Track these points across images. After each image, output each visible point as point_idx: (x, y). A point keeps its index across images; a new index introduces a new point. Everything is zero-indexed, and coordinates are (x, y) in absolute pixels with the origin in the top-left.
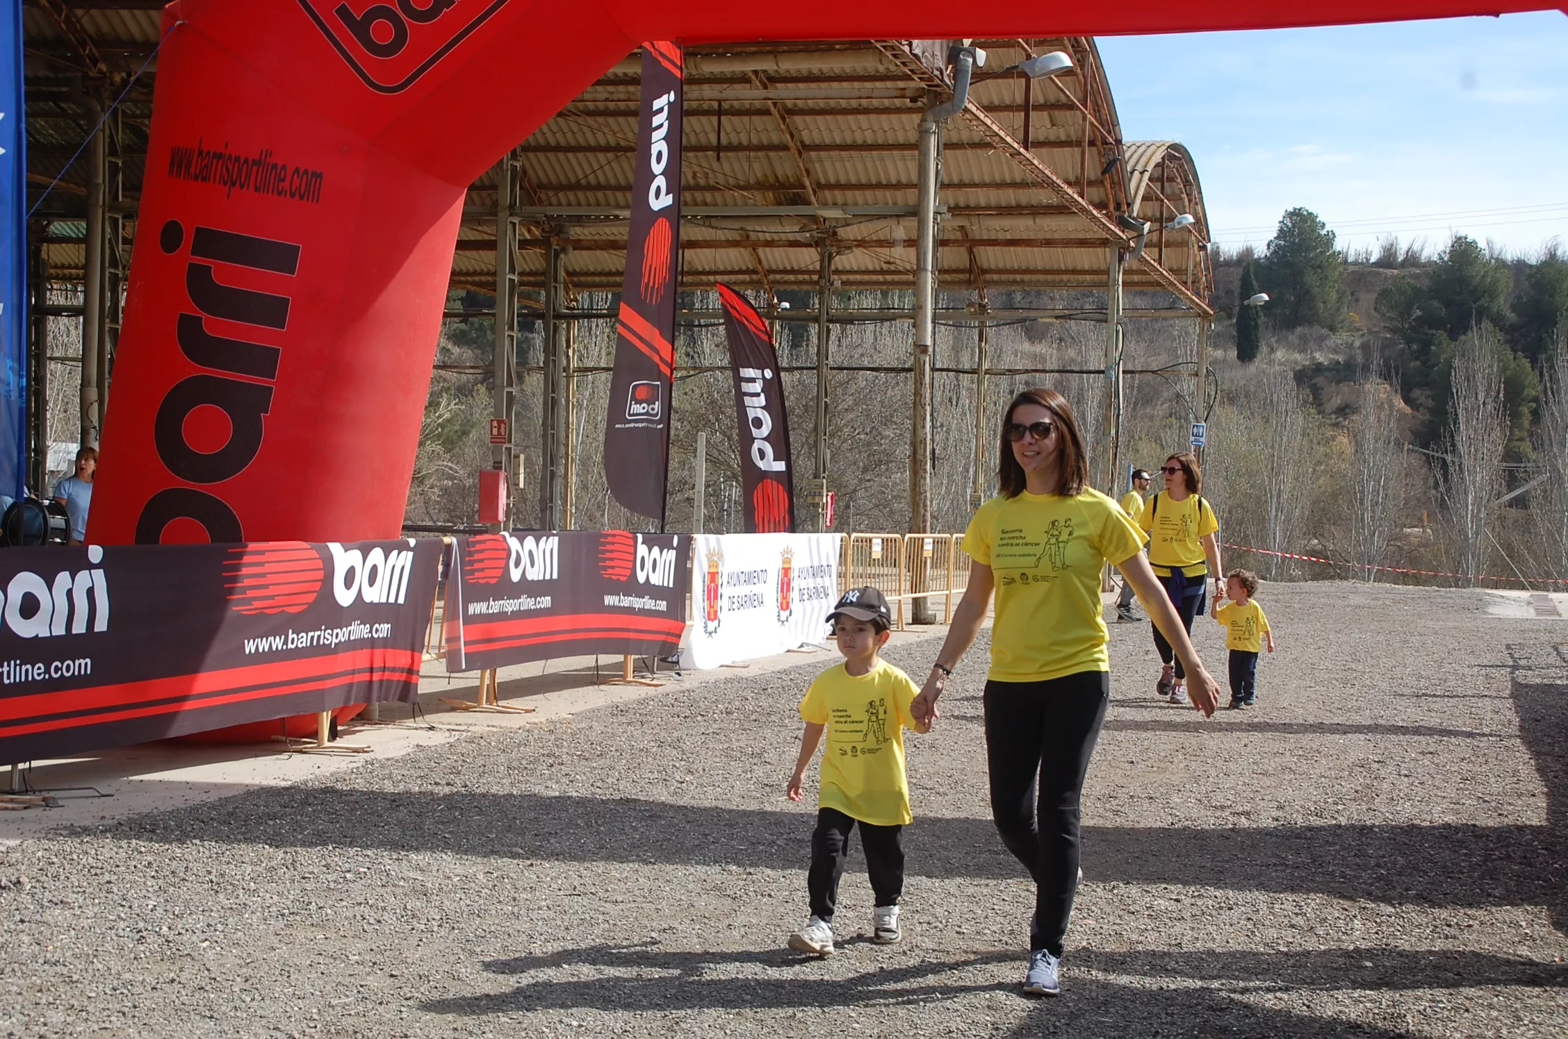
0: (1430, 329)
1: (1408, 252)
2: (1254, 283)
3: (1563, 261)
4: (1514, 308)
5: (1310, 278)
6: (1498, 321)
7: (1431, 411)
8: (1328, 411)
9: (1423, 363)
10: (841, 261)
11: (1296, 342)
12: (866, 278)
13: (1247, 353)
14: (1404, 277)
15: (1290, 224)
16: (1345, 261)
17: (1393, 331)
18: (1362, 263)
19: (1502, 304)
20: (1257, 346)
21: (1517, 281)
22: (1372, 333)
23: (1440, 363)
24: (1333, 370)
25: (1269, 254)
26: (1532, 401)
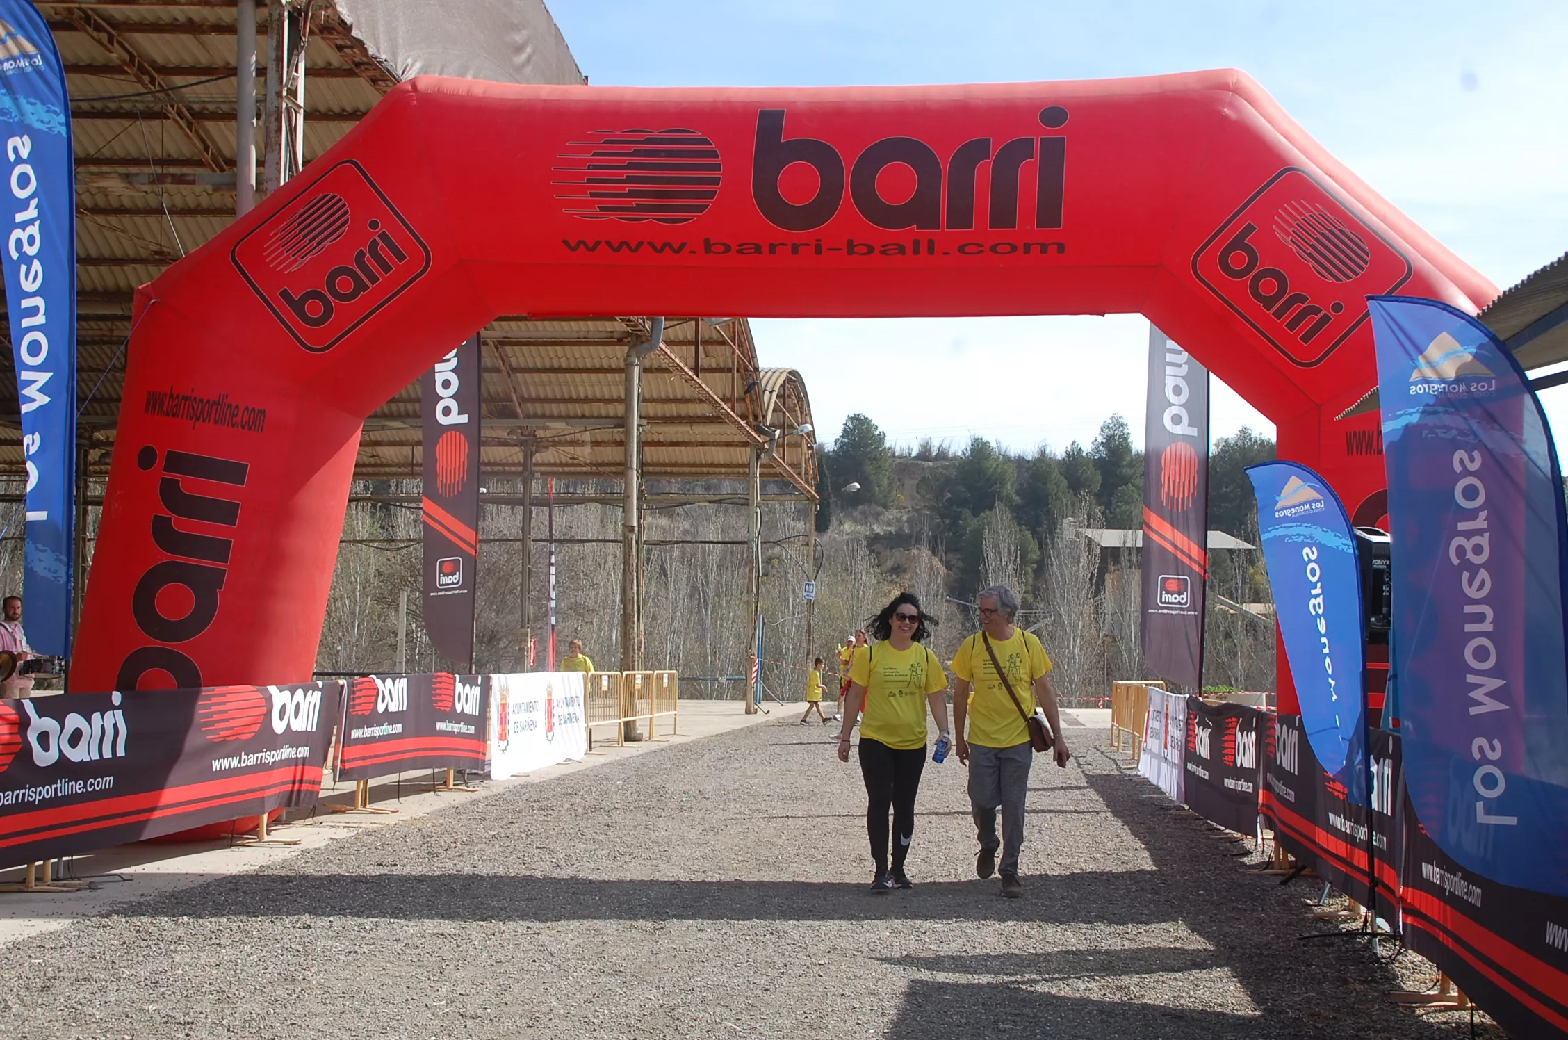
0: (958, 508)
1: (939, 448)
3: (1050, 458)
4: (1018, 493)
6: (1008, 501)
8: (885, 570)
9: (954, 534)
10: (538, 458)
11: (859, 517)
13: (822, 525)
14: (937, 468)
15: (851, 426)
16: (893, 455)
17: (932, 508)
18: (906, 457)
19: (1010, 489)
20: (828, 523)
21: (1019, 472)
22: (917, 510)
23: (966, 533)
24: (888, 538)
25: (836, 449)
26: (1034, 563)
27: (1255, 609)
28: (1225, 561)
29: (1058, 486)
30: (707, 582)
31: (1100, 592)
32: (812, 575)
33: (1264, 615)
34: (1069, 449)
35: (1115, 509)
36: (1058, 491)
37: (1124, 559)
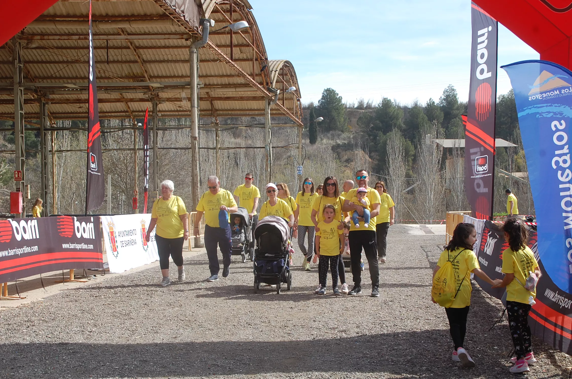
0: (376, 131)
1: (367, 103)
2: (314, 115)
3: (420, 107)
4: (404, 123)
5: (334, 114)
6: (400, 128)
7: (379, 160)
8: (342, 161)
9: (375, 143)
10: (161, 107)
11: (330, 136)
12: (171, 113)
13: (313, 141)
14: (367, 113)
15: (326, 94)
16: (346, 107)
17: (363, 132)
18: (352, 108)
19: (401, 122)
20: (317, 138)
21: (405, 114)
22: (356, 133)
23: (380, 143)
24: (344, 146)
25: (319, 105)
26: (412, 156)
27: (517, 175)
28: (503, 152)
29: (423, 120)
30: (256, 167)
31: (443, 168)
32: (301, 163)
33: (523, 178)
34: (428, 102)
35: (450, 130)
36: (423, 122)
37: (454, 152)
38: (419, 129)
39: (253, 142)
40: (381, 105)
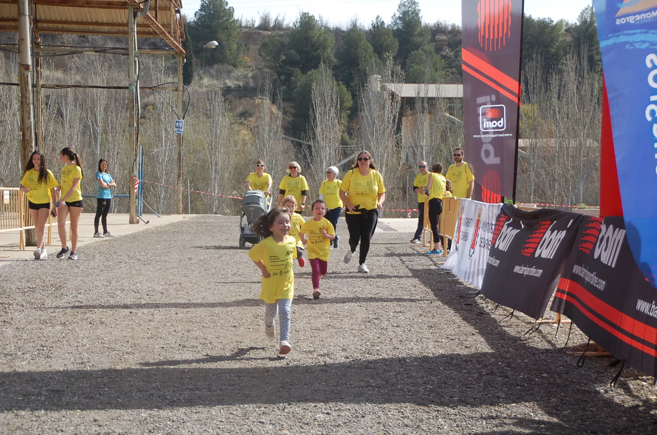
0: (290, 67)
1: (276, 21)
2: (188, 37)
3: (360, 29)
4: (336, 56)
5: (221, 36)
6: (329, 62)
7: (294, 115)
8: (236, 115)
9: (289, 87)
11: (215, 73)
13: (187, 80)
14: (275, 36)
15: (207, 2)
16: (241, 26)
17: (270, 67)
18: (250, 27)
19: (330, 53)
20: (192, 76)
21: (337, 40)
22: (259, 69)
23: (297, 87)
24: (237, 90)
25: (195, 20)
26: (348, 110)
29: (366, 51)
32: (181, 115)
34: (375, 22)
35: (409, 69)
36: (366, 55)
37: (418, 105)
38: (360, 66)
39: (83, 77)
40: (299, 24)
